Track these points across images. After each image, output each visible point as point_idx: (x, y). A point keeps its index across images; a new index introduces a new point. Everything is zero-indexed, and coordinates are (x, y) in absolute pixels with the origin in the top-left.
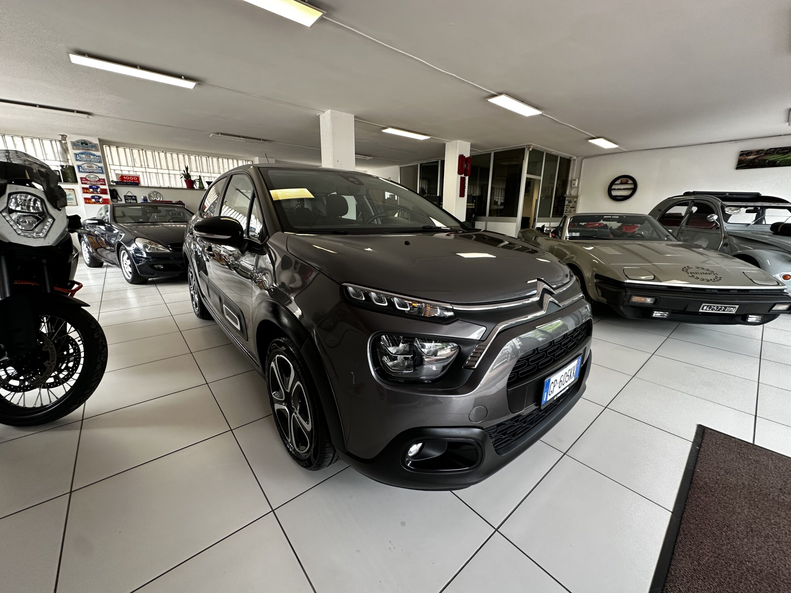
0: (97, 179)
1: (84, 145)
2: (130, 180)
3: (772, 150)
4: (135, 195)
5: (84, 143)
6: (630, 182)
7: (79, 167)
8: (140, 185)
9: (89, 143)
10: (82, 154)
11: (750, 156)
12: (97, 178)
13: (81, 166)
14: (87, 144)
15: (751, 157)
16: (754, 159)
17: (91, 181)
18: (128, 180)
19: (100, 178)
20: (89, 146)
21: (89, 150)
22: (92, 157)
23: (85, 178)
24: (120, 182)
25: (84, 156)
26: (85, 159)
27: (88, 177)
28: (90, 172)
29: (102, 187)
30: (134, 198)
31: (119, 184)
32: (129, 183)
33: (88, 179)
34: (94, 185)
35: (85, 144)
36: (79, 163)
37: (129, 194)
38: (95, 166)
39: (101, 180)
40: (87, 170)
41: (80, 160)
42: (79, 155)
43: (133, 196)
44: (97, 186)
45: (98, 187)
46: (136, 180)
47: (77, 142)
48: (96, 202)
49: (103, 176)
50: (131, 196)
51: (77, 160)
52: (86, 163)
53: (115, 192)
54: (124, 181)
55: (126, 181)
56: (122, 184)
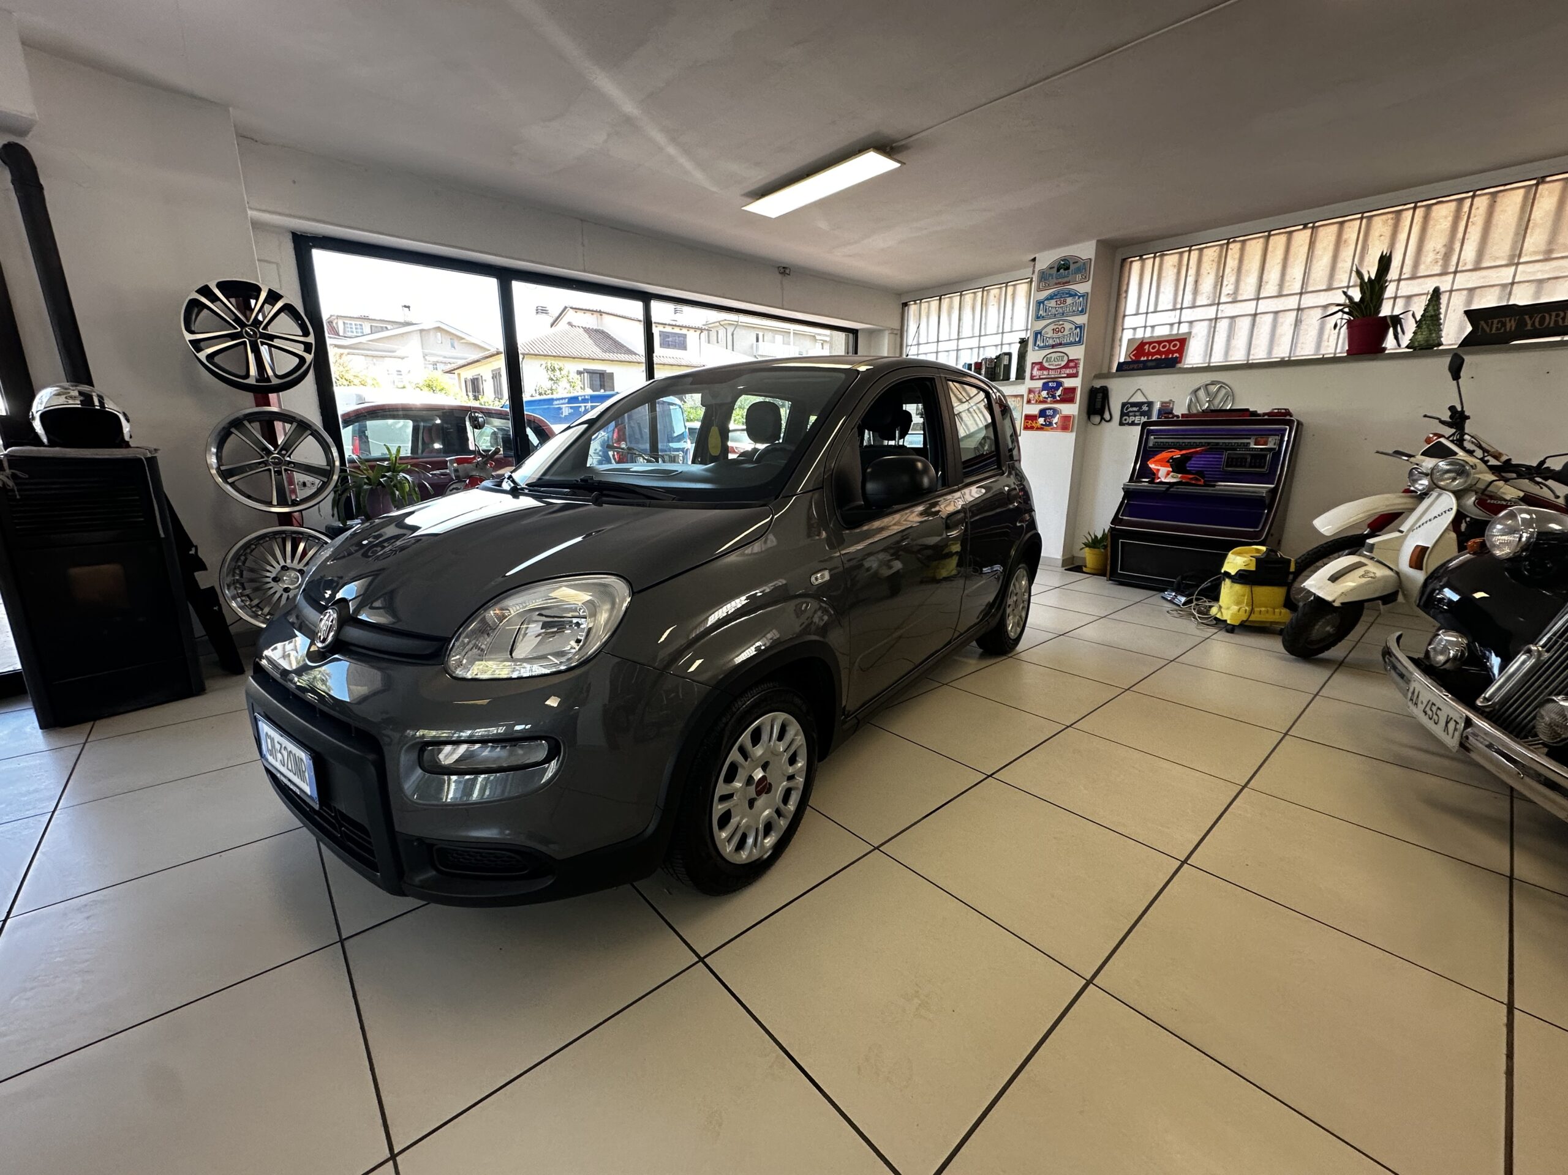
0: (1063, 364)
1: (1062, 271)
2: (1159, 352)
4: (1151, 400)
5: (1064, 266)
7: (1037, 334)
8: (1179, 365)
9: (1074, 263)
10: (1050, 298)
12: (1066, 357)
13: (1040, 333)
14: (1067, 268)
17: (1048, 369)
18: (1153, 354)
19: (1070, 358)
20: (1070, 270)
21: (1068, 283)
22: (1069, 300)
23: (1040, 363)
24: (1133, 362)
25: (1053, 303)
26: (1053, 311)
27: (1047, 361)
28: (1053, 346)
29: (1068, 383)
30: (1145, 408)
31: (1126, 370)
32: (1149, 364)
33: (1046, 365)
34: (1053, 380)
35: (1065, 270)
36: (1041, 324)
37: (1139, 398)
38: (1068, 326)
39: (1072, 364)
40: (1051, 342)
41: (1043, 317)
42: (1046, 302)
43: (1143, 403)
44: (1057, 382)
45: (1060, 384)
46: (1173, 352)
47: (1051, 268)
48: (1046, 425)
49: (1077, 353)
50: (1139, 405)
51: (1038, 318)
52: (1050, 323)
53: (1100, 396)
54: (1142, 359)
55: (1145, 358)
56: (1133, 369)
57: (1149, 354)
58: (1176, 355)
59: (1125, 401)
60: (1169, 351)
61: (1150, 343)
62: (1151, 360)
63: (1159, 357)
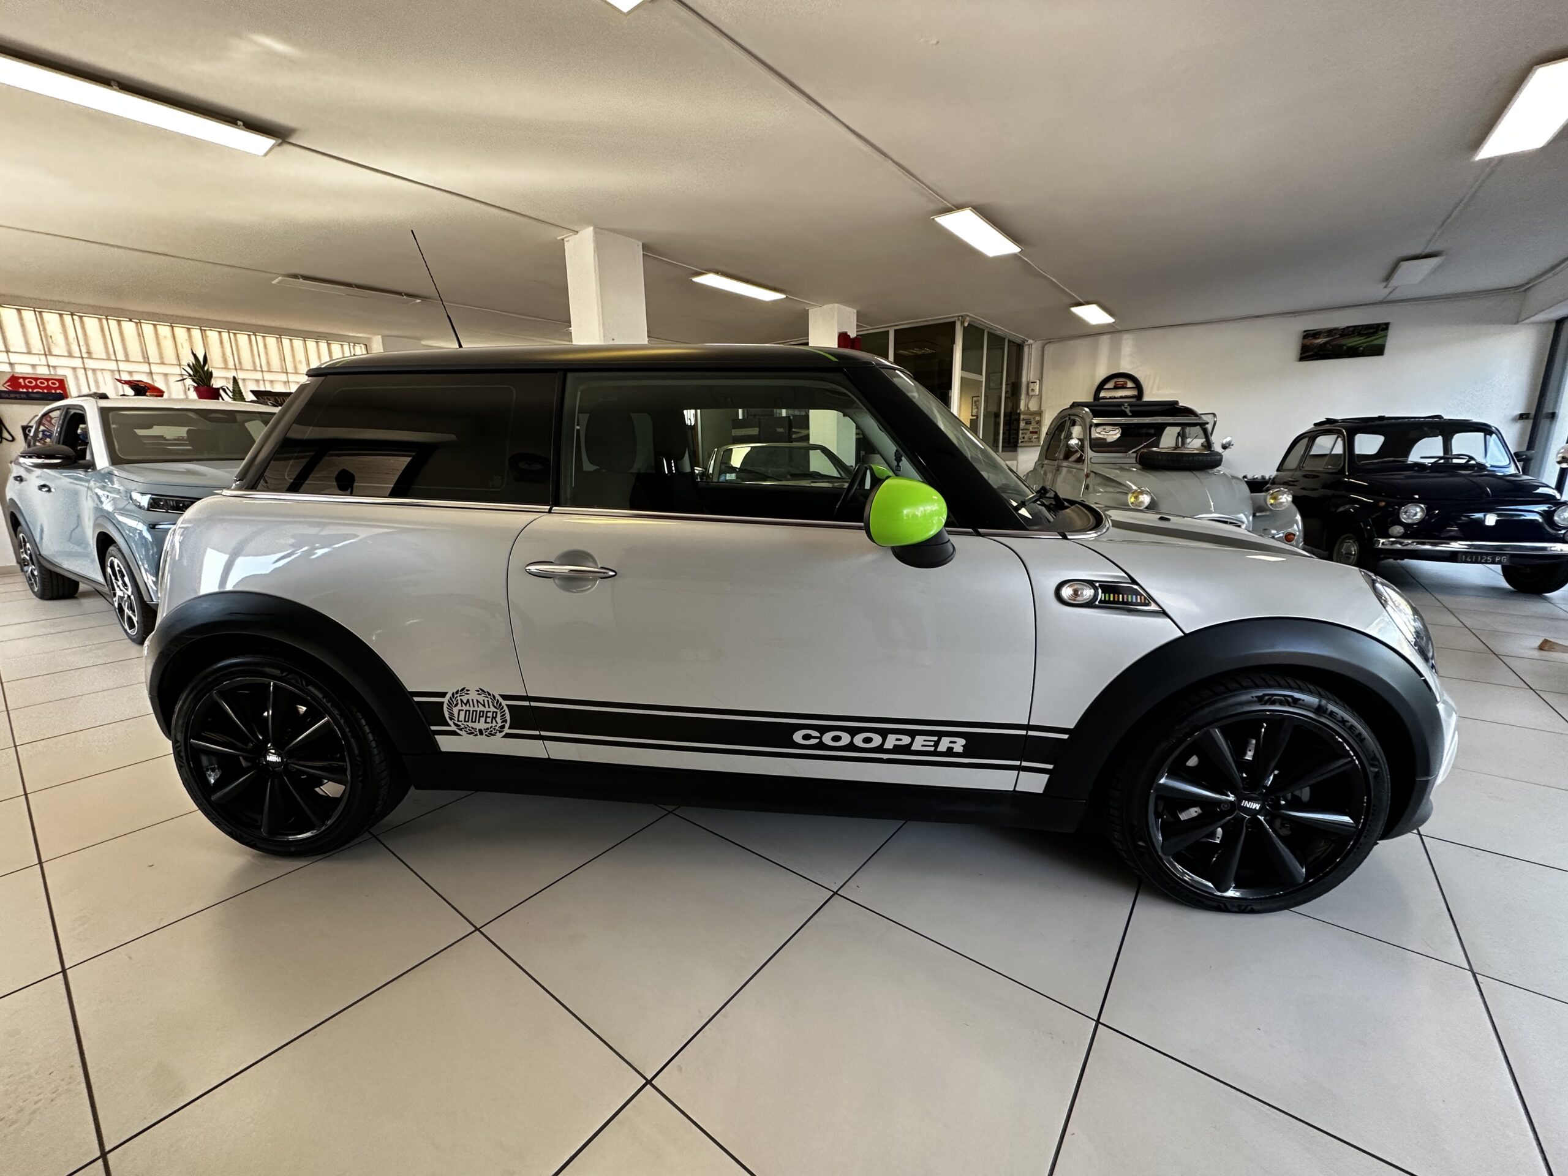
2: (36, 386)
3: (1351, 329)
6: (1130, 384)
11: (1318, 338)
15: (1320, 341)
16: (1325, 343)
24: (9, 392)
31: (6, 399)
32: (33, 395)
46: (56, 388)
54: (21, 390)
55: (25, 390)
56: (16, 398)
57: (26, 386)
58: (58, 391)
59: (25, 424)
60: (48, 387)
61: (24, 378)
62: (33, 393)
63: (41, 391)
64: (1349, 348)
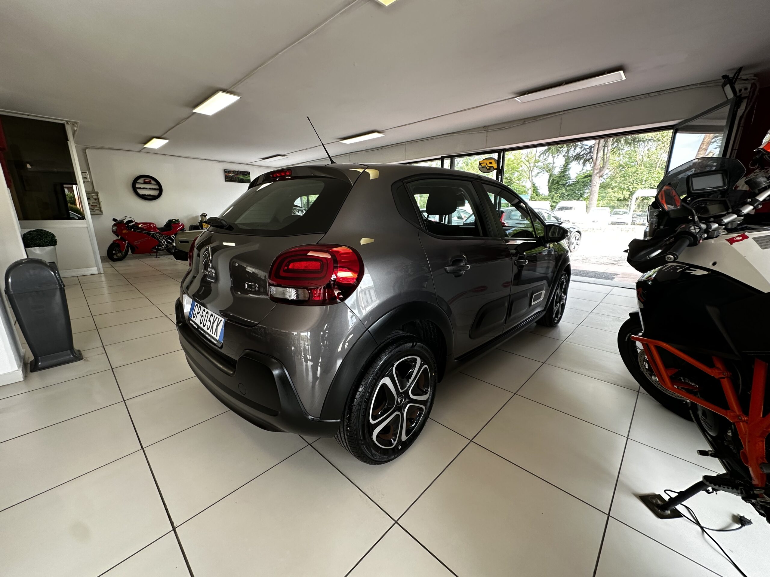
3: (240, 172)
6: (153, 182)
11: (230, 173)
15: (231, 175)
16: (233, 176)
64: (241, 179)
